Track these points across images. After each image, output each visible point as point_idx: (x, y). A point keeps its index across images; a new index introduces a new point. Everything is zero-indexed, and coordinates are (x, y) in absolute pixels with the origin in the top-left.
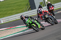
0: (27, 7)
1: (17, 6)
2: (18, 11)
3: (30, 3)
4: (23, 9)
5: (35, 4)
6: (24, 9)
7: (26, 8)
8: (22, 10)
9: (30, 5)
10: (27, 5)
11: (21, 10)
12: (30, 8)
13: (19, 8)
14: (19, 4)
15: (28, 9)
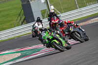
0: (19, 18)
1: (3, 17)
2: (4, 26)
4: (12, 22)
5: (32, 12)
6: (14, 22)
7: (18, 21)
8: (11, 24)
9: (25, 14)
10: (20, 15)
11: (8, 24)
12: (24, 20)
13: (6, 20)
14: (6, 13)
15: (21, 22)
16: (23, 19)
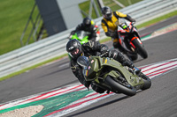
3: (40, 8)
4: (14, 37)
9: (42, 15)
10: (31, 18)
11: (7, 40)
12: (42, 29)
15: (34, 35)
16: (38, 26)
